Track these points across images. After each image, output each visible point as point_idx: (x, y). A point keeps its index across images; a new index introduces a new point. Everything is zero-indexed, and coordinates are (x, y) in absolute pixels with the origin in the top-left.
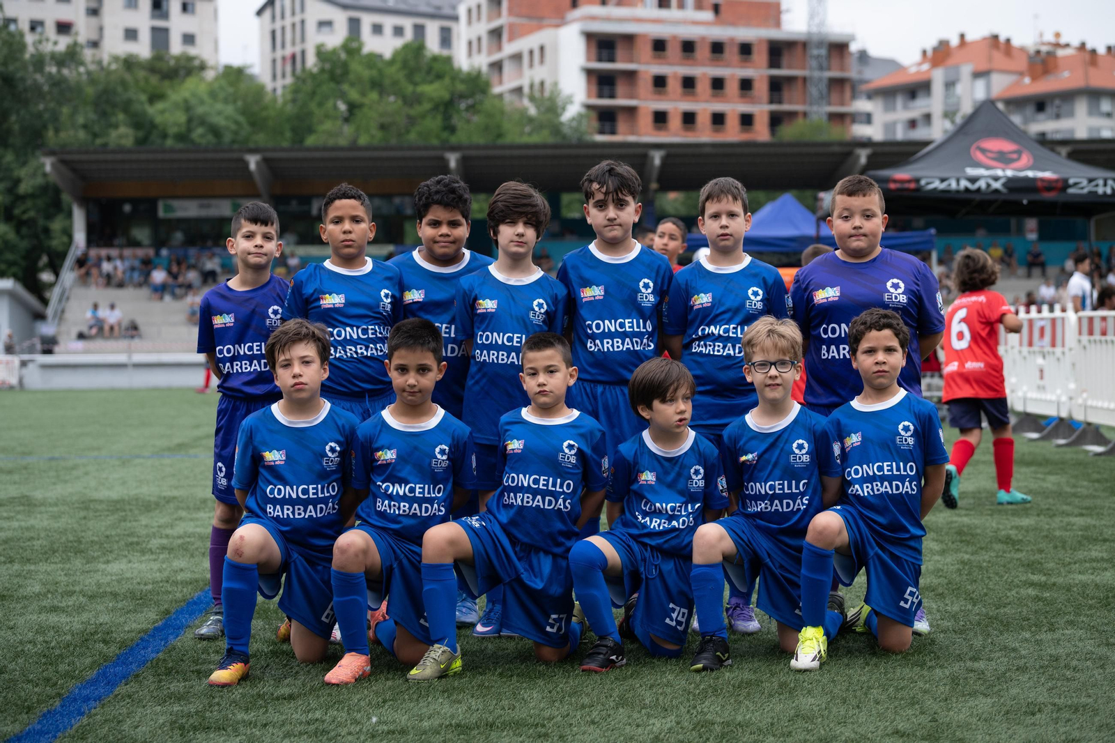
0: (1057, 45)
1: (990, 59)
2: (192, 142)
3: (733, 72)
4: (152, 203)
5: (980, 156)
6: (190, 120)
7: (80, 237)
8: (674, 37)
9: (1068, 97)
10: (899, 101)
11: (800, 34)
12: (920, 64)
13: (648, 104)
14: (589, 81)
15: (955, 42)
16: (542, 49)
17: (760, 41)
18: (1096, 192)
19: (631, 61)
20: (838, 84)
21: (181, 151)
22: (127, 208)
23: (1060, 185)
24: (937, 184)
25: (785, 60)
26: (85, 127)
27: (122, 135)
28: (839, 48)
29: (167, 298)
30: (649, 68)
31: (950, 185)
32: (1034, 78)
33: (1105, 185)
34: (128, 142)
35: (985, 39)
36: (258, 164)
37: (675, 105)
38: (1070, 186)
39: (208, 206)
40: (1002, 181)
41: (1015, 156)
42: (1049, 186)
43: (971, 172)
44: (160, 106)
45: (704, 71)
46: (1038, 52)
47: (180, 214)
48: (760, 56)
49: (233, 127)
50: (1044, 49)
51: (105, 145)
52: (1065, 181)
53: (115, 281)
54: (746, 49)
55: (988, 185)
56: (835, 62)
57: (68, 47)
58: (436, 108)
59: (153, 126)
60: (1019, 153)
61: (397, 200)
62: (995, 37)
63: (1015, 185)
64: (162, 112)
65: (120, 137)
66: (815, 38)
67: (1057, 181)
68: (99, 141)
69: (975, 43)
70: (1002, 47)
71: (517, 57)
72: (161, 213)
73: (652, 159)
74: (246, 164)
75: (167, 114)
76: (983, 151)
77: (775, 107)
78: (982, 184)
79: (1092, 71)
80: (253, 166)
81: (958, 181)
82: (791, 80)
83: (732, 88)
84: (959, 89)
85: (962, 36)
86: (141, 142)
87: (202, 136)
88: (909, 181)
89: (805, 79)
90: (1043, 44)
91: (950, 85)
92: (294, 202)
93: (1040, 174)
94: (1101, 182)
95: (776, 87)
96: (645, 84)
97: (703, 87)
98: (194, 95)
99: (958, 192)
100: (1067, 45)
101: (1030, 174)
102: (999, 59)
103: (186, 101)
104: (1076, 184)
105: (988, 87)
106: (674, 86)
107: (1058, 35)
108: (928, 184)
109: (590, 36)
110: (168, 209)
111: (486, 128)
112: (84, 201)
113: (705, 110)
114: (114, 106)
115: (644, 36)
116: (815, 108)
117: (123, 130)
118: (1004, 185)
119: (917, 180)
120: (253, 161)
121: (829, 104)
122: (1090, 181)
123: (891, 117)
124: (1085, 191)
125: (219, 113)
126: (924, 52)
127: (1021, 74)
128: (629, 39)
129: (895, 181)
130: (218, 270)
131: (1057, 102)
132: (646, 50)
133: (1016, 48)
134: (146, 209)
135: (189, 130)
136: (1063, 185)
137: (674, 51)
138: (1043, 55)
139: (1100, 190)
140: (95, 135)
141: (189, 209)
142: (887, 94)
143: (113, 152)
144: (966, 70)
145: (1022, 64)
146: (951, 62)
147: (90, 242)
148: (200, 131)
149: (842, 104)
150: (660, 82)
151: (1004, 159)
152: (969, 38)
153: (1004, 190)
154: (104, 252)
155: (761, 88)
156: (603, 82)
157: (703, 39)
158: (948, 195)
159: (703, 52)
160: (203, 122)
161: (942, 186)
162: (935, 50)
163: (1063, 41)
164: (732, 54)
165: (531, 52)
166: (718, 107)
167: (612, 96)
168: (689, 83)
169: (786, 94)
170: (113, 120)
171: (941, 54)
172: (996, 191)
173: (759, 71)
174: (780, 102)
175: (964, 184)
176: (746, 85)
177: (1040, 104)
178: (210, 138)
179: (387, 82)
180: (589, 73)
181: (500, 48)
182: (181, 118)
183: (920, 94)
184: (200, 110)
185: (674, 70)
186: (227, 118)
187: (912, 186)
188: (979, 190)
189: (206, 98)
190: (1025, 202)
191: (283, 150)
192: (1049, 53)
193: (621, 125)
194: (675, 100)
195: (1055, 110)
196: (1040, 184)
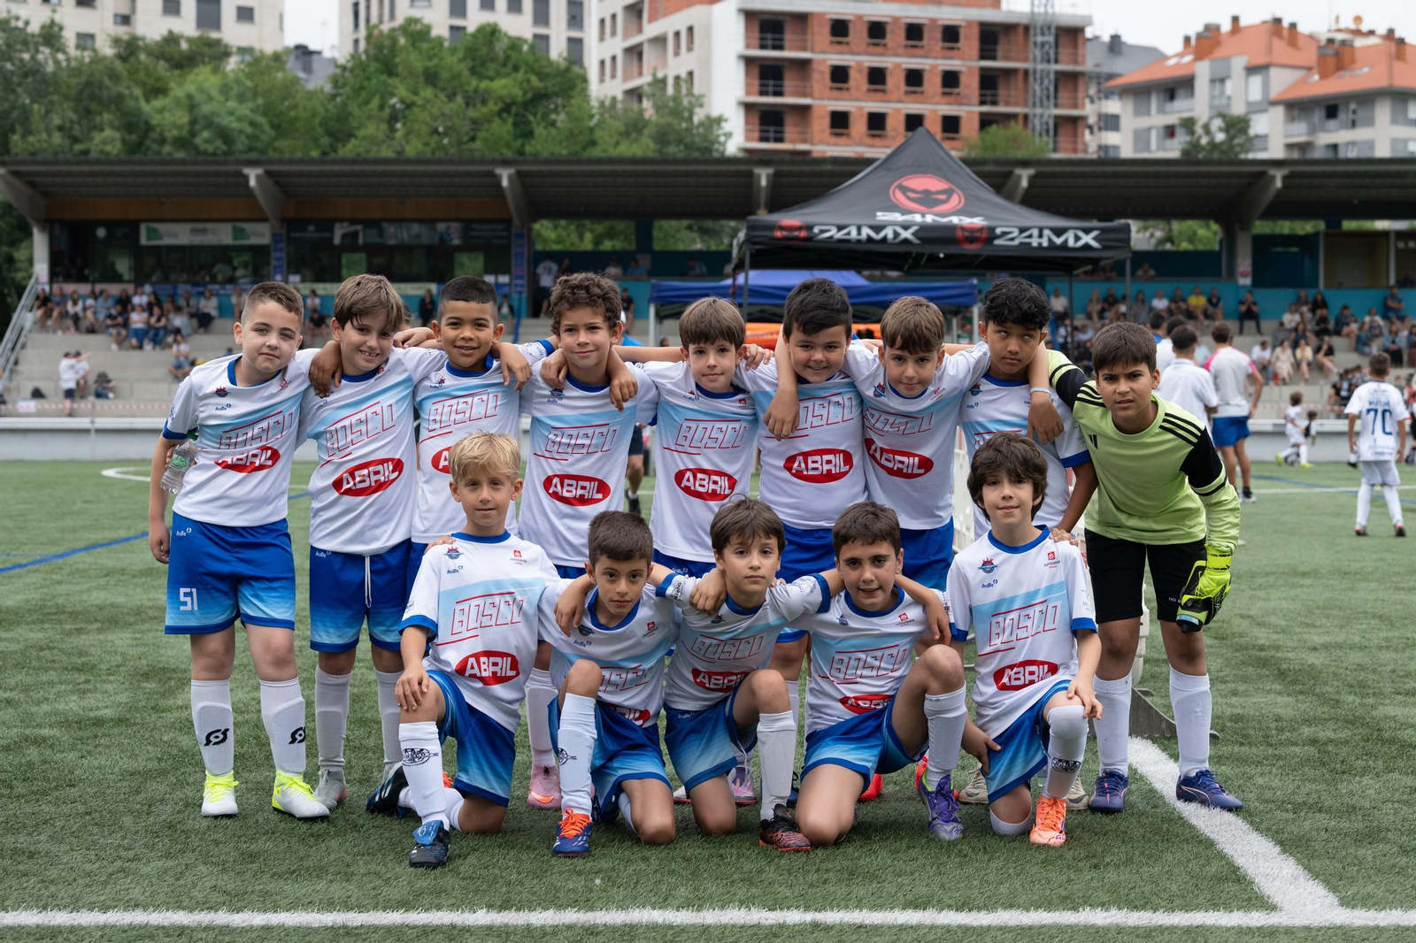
0: (1358, 33)
1: (1270, 50)
2: (196, 148)
3: (933, 63)
4: (133, 227)
5: (900, 197)
6: (193, 122)
7: (41, 269)
8: (860, 17)
9: (1367, 99)
10: (1154, 102)
11: (1021, 14)
12: (1181, 55)
13: (825, 103)
14: (748, 73)
15: (1226, 27)
16: (690, 29)
17: (970, 23)
18: (1030, 244)
19: (804, 49)
20: (1070, 80)
21: (182, 162)
22: (101, 232)
23: (984, 235)
24: (833, 232)
25: (1001, 49)
26: (61, 128)
27: (107, 140)
28: (1071, 34)
29: (148, 346)
30: (826, 57)
31: (849, 233)
32: (1324, 75)
33: (1041, 236)
34: (115, 149)
35: (1264, 22)
36: (258, 178)
37: (860, 104)
38: (998, 237)
39: (204, 231)
40: (914, 229)
41: (943, 197)
42: (973, 236)
43: (882, 216)
44: (158, 103)
45: (896, 62)
46: (1331, 41)
47: (167, 241)
48: (970, 43)
49: (249, 130)
50: (1339, 37)
51: (86, 152)
52: (991, 230)
53: (84, 324)
54: (951, 34)
55: (896, 234)
56: (1065, 51)
57: (43, 27)
58: (506, 109)
59: (149, 128)
60: (949, 193)
61: (441, 227)
62: (1278, 21)
63: (929, 235)
64: (161, 111)
65: (105, 142)
66: (1040, 21)
67: (981, 229)
68: (78, 147)
69: (1248, 27)
70: (1285, 33)
71: (660, 41)
72: (144, 241)
73: (759, 177)
74: (246, 178)
75: (166, 115)
76: (904, 190)
77: (985, 109)
78: (889, 233)
79: (1398, 65)
80: (252, 182)
81: (859, 229)
82: (1009, 73)
83: (933, 83)
84: (1229, 87)
85: (1235, 19)
86: (134, 148)
87: (206, 141)
88: (799, 228)
89: (1026, 72)
90: (1339, 30)
91: (1219, 80)
92: (311, 228)
93: (967, 221)
94: (1035, 232)
95: (989, 82)
96: (820, 78)
97: (895, 82)
98: (201, 90)
99: (859, 241)
100: (1372, 33)
101: (955, 220)
102: (1281, 49)
103: (189, 97)
104: (1004, 234)
105: (1266, 86)
106: (858, 80)
107: (1358, 19)
108: (822, 232)
109: (750, 15)
110: (153, 234)
111: (572, 135)
112: (48, 224)
113: (898, 110)
114: (100, 101)
115: (821, 15)
116: (1038, 111)
117: (108, 133)
118: (914, 234)
119: (809, 228)
120: (253, 176)
121: (1056, 106)
122: (1022, 230)
123: (1144, 122)
124: (1016, 242)
125: (231, 113)
126: (1187, 40)
127: (1309, 69)
128: (802, 19)
129: (782, 228)
130: (214, 313)
131: (1353, 106)
132: (822, 34)
133: (1304, 35)
134: (125, 233)
135: (193, 134)
136: (988, 235)
137: (858, 35)
138: (1337, 45)
139: (1035, 242)
140: (75, 140)
141: (179, 235)
142: (1139, 92)
143: (97, 162)
144: (1238, 64)
145: (1310, 57)
146: (1219, 52)
147: (54, 276)
148: (206, 134)
149: (1075, 106)
150: (840, 75)
151: (927, 199)
152: (1243, 23)
153: (916, 241)
154: (69, 288)
155: (970, 84)
156: (767, 74)
157: (896, 19)
158: (845, 246)
159: (896, 37)
160: (209, 124)
161: (840, 235)
162: (1199, 37)
163: (1365, 28)
164: (933, 39)
165: (677, 34)
166: (915, 108)
167: (779, 94)
168: (877, 77)
169: (1002, 92)
170: (98, 119)
171: (1206, 42)
172: (906, 241)
173: (967, 63)
174: (994, 103)
175: (866, 232)
176: (950, 79)
177: (1331, 109)
178: (219, 143)
179: (444, 75)
180: (749, 61)
181: (640, 31)
182: (184, 119)
183: (1180, 93)
184: (206, 109)
185: (858, 60)
186: (240, 120)
187: (803, 234)
188: (884, 239)
189: (214, 93)
190: (942, 255)
191: (312, 161)
192: (1343, 42)
193: (790, 130)
194: (858, 100)
195: (1351, 116)
196: (959, 234)
